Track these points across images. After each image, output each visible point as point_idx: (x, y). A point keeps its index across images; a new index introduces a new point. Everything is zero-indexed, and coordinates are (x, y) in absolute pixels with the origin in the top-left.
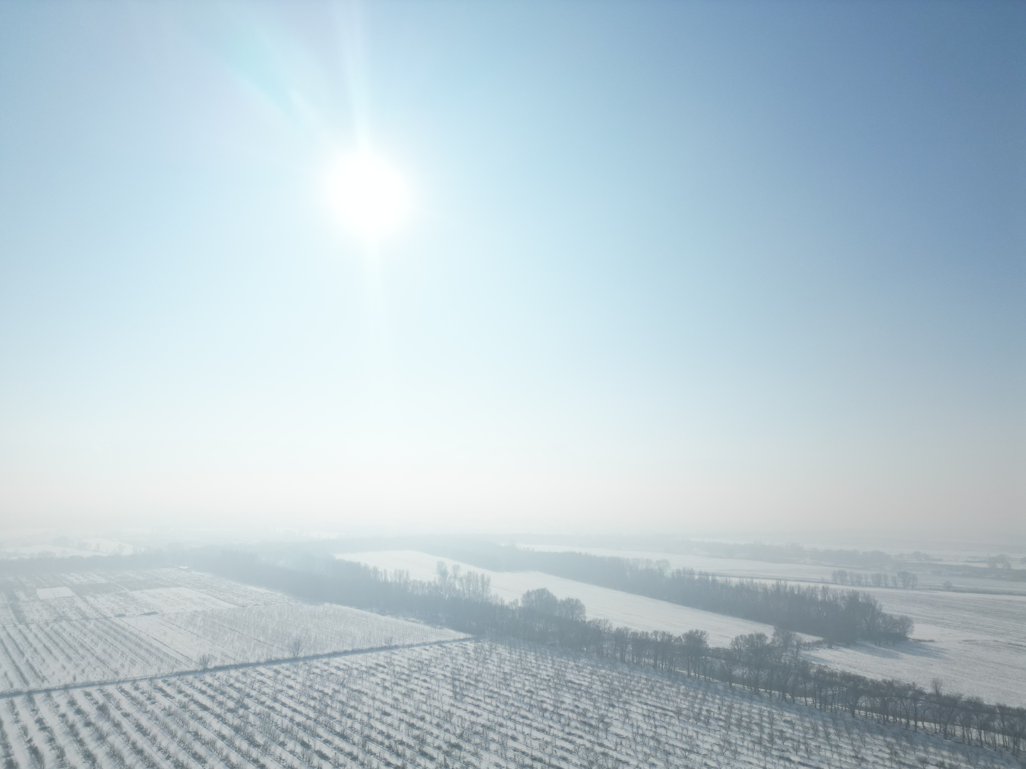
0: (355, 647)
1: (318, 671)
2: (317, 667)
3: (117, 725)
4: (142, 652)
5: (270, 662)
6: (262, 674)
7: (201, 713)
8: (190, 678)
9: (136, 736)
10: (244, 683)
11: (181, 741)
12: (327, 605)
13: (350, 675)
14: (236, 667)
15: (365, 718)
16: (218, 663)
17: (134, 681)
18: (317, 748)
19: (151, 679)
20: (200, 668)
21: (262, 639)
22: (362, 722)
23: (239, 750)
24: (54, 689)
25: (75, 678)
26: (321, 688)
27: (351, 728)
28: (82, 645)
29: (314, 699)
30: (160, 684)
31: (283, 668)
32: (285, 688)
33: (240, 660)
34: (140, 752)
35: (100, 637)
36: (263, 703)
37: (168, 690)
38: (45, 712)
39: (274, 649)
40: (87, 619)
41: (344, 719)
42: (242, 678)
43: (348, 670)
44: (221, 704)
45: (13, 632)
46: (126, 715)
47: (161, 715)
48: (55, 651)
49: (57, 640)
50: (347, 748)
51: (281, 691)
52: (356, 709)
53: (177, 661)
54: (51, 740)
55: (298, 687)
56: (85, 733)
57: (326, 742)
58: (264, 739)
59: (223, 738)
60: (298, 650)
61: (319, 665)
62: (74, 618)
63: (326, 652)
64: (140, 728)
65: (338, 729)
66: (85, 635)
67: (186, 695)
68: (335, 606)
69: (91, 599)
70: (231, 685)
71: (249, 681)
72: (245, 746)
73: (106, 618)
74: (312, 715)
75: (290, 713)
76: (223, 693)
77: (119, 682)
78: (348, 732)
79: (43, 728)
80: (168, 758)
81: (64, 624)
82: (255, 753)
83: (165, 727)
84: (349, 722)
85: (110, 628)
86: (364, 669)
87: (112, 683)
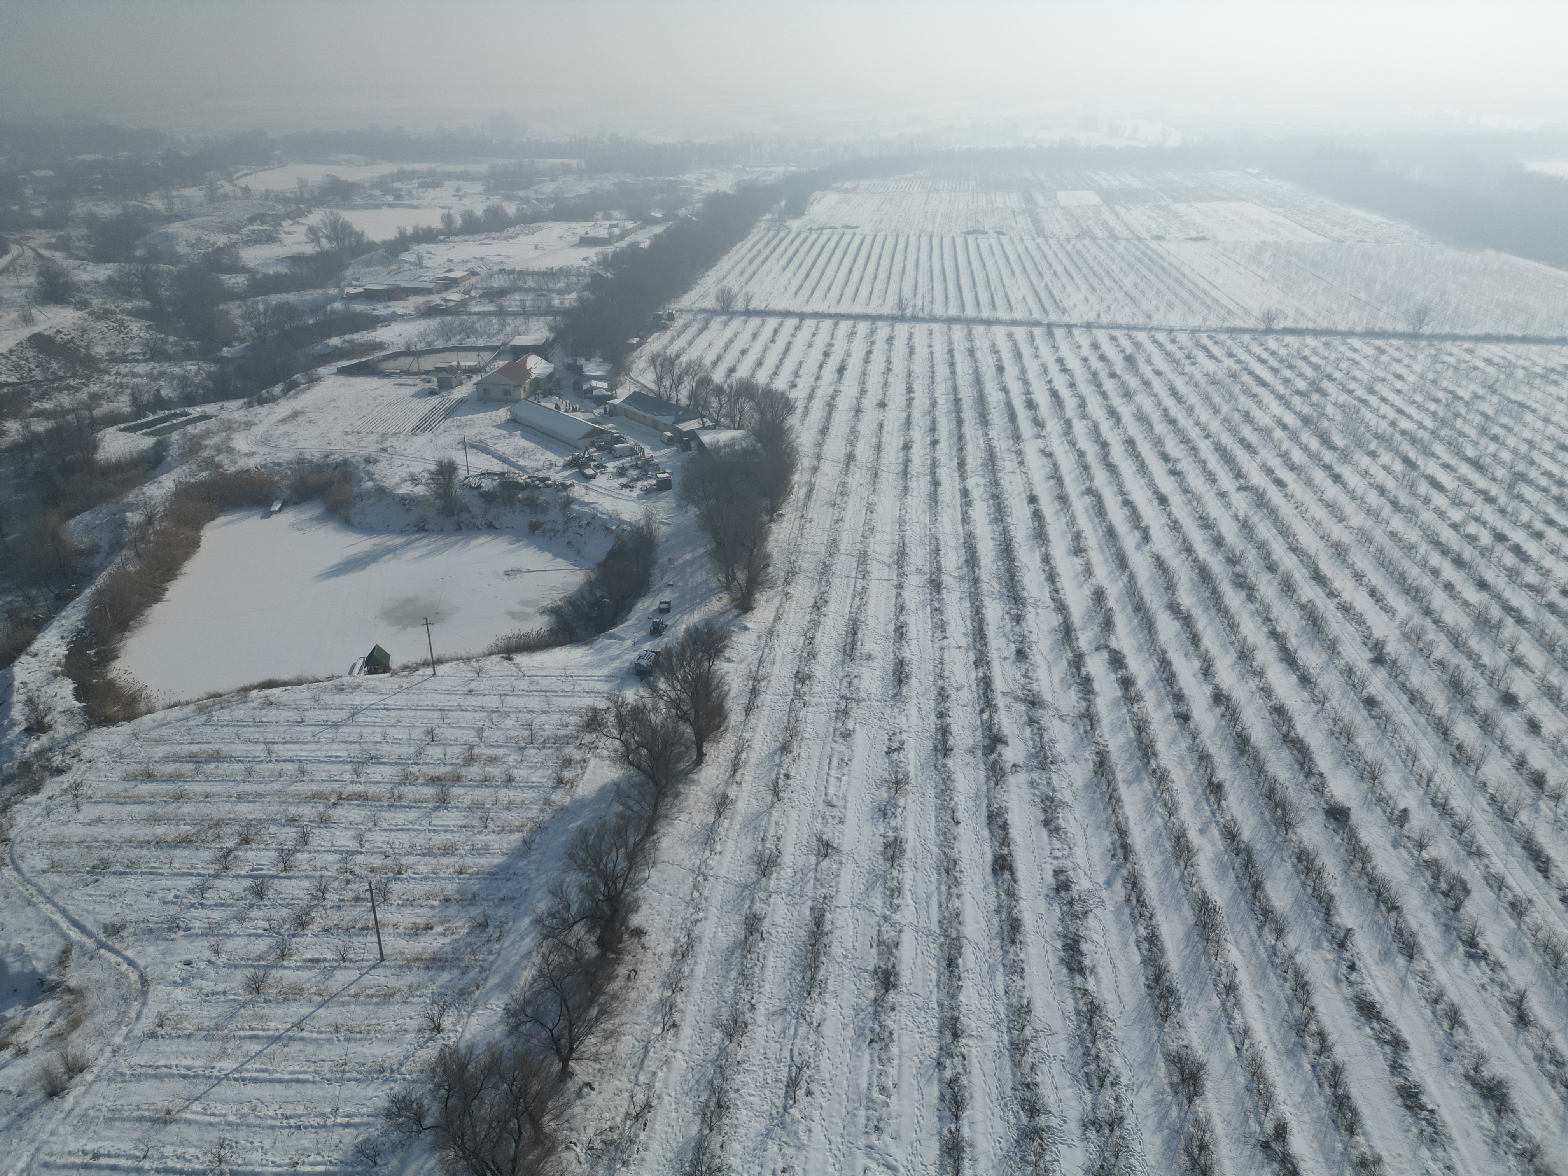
0: (1530, 332)
1: (1451, 360)
2: (1451, 354)
3: (1147, 383)
4: (1184, 294)
5: (1370, 334)
6: (1355, 350)
7: (1257, 389)
8: (1246, 338)
9: (1169, 402)
10: (1325, 358)
11: (1225, 420)
12: (1490, 253)
13: (1510, 376)
14: (1316, 333)
15: (1523, 448)
16: (1289, 324)
17: (1171, 331)
18: (1429, 471)
19: (1193, 332)
20: (1262, 326)
21: (1363, 296)
22: (1515, 451)
23: (1305, 448)
24: (1076, 326)
25: (1099, 316)
26: (1451, 387)
27: (1494, 456)
28: (1109, 274)
29: (1437, 401)
30: (1205, 340)
31: (1391, 346)
32: (1390, 377)
33: (1323, 324)
34: (1173, 422)
35: (1130, 265)
36: (1350, 392)
37: (1215, 350)
38: (1065, 350)
39: (1381, 314)
40: (1116, 238)
41: (1484, 441)
42: (1322, 351)
43: (1508, 368)
44: (1286, 381)
45: (1031, 246)
46: (1158, 373)
47: (1202, 381)
48: (1077, 278)
49: (1080, 264)
50: (1481, 482)
51: (1383, 380)
52: (1509, 429)
53: (1229, 311)
54: (1072, 385)
55: (1412, 378)
56: (1109, 385)
57: (1446, 466)
58: (1345, 442)
59: (1285, 427)
60: (1421, 322)
61: (1455, 350)
62: (1100, 235)
63: (1473, 332)
64: (1174, 392)
65: (1470, 452)
66: (1113, 260)
67: (1238, 361)
68: (1504, 256)
69: (1122, 211)
70: (1304, 358)
71: (1333, 357)
72: (1314, 444)
73: (1139, 239)
74: (1429, 423)
75: (1391, 414)
76: (1291, 367)
77: (1151, 329)
78: (1488, 461)
79: (1065, 370)
80: (1207, 436)
81: (1088, 242)
82: (1328, 456)
83: (1206, 398)
84: (1493, 447)
85: (1144, 254)
86: (1539, 370)
87: (1143, 329)
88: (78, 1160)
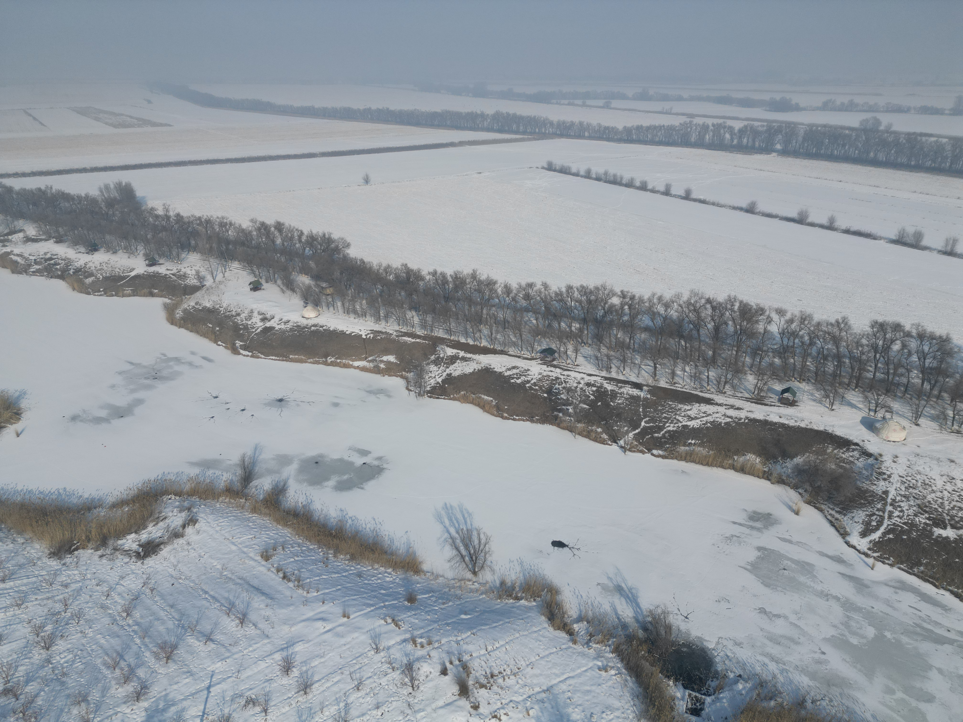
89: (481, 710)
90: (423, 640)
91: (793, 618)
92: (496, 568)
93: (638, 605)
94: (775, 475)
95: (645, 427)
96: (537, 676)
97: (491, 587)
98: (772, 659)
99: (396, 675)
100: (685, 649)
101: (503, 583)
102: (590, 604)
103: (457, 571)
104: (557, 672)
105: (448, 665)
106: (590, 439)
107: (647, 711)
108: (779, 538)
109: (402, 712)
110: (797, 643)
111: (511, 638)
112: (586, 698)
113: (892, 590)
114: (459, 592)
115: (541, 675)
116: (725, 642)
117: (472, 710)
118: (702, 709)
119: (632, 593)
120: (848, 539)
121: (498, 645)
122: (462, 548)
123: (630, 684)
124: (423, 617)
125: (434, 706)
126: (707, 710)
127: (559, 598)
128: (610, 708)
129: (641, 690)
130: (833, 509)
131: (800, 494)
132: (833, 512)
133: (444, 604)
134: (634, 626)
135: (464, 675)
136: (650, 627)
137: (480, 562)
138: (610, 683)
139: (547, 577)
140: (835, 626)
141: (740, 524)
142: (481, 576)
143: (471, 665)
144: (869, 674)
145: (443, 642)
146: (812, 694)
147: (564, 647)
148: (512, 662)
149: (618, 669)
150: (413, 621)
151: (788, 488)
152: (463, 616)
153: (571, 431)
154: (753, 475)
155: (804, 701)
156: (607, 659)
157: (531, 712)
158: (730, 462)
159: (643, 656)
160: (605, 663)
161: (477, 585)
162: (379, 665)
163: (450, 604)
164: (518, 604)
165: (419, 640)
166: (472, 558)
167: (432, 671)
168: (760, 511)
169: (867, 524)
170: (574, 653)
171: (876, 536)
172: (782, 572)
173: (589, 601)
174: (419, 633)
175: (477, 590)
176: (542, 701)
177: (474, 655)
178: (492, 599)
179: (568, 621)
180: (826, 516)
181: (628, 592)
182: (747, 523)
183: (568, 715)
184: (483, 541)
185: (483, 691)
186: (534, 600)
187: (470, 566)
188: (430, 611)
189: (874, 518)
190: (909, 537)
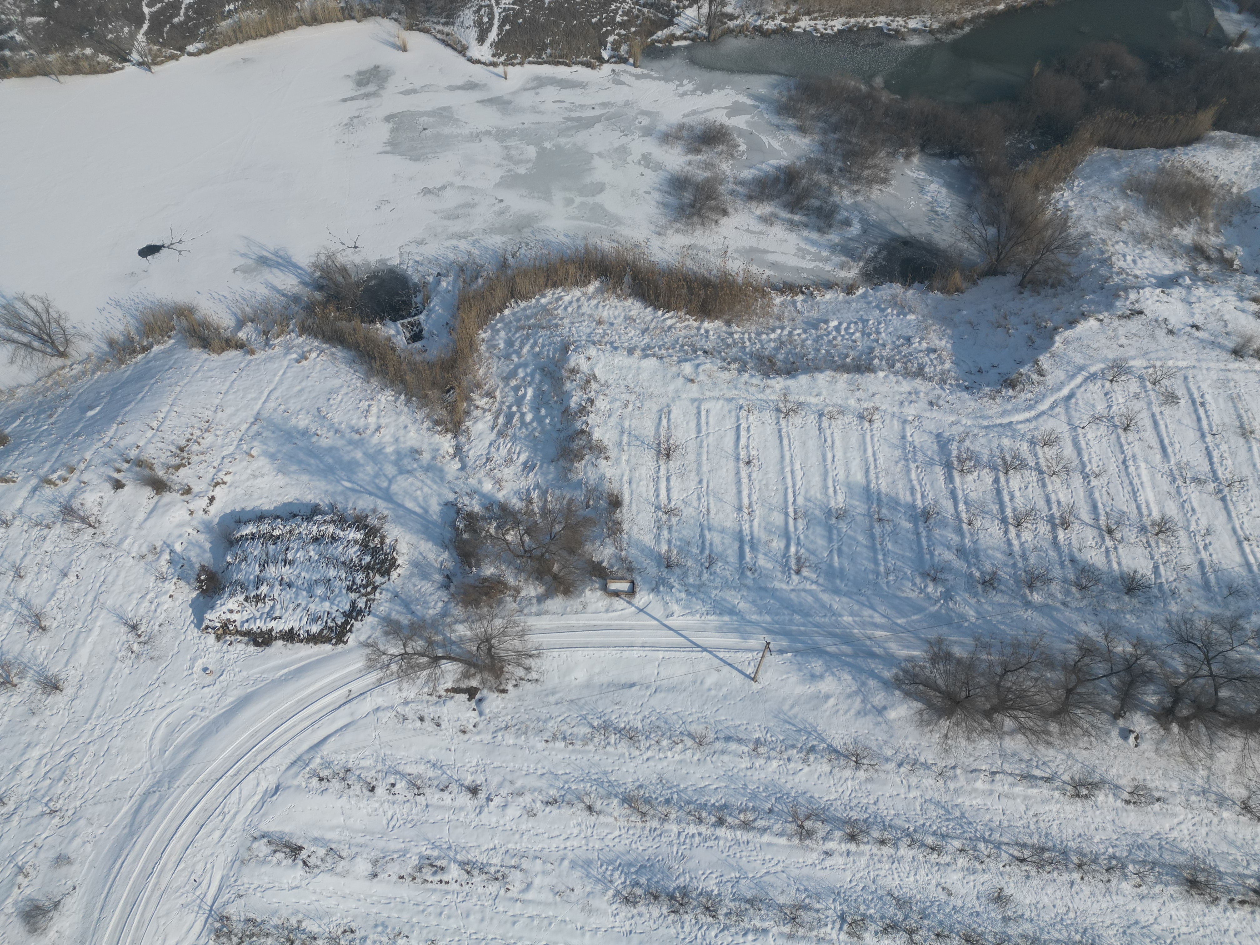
88: (1196, 395)
89: (196, 489)
90: (59, 473)
91: (458, 181)
92: (87, 330)
93: (296, 266)
94: (356, 8)
95: (153, 16)
96: (234, 415)
97: (99, 358)
98: (460, 237)
99: (58, 529)
100: (373, 282)
101: (111, 343)
102: (239, 299)
103: (34, 367)
104: (253, 395)
105: (116, 475)
106: (85, 73)
107: (371, 368)
108: (401, 93)
109: (102, 557)
110: (474, 206)
111: (173, 397)
112: (303, 398)
113: (532, 92)
114: (60, 390)
115: (238, 410)
116: (407, 249)
117: (185, 497)
118: (421, 331)
119: (280, 257)
120: (469, 54)
121: (162, 415)
122: (16, 335)
123: (340, 354)
124: (36, 449)
125: (135, 525)
126: (426, 328)
127: (198, 316)
128: (333, 391)
129: (353, 353)
130: (438, 23)
131: (396, 20)
132: (440, 27)
133: (50, 416)
134: (306, 293)
135: (147, 472)
136: (324, 282)
137: (58, 337)
138: (318, 368)
139: (164, 301)
140: (499, 166)
141: (352, 99)
142: (73, 353)
143: (145, 456)
144: (547, 196)
145: (88, 458)
146: (509, 248)
147: (242, 365)
148: (194, 421)
149: (317, 348)
150: (25, 461)
151: (379, 19)
152: (90, 413)
153: (46, 74)
154: (331, 20)
155: (506, 260)
156: (299, 346)
157: (253, 452)
158: (295, 14)
159: (335, 317)
160: (300, 351)
161: (77, 368)
162: (24, 535)
163: (60, 410)
164: (151, 355)
165: (54, 477)
166: (41, 339)
167: (102, 494)
168: (364, 68)
169: (479, 23)
170: (259, 364)
171: (493, 35)
172: (423, 134)
173: (237, 297)
174: (46, 469)
175: (84, 373)
176: (259, 434)
177: (140, 444)
178: (112, 371)
179: (228, 334)
180: (435, 37)
181: (274, 258)
182: (359, 93)
183: (295, 427)
184: (40, 308)
185: (182, 471)
186: (169, 337)
187: (49, 350)
188: (39, 437)
189: (482, 12)
190: (524, 19)
